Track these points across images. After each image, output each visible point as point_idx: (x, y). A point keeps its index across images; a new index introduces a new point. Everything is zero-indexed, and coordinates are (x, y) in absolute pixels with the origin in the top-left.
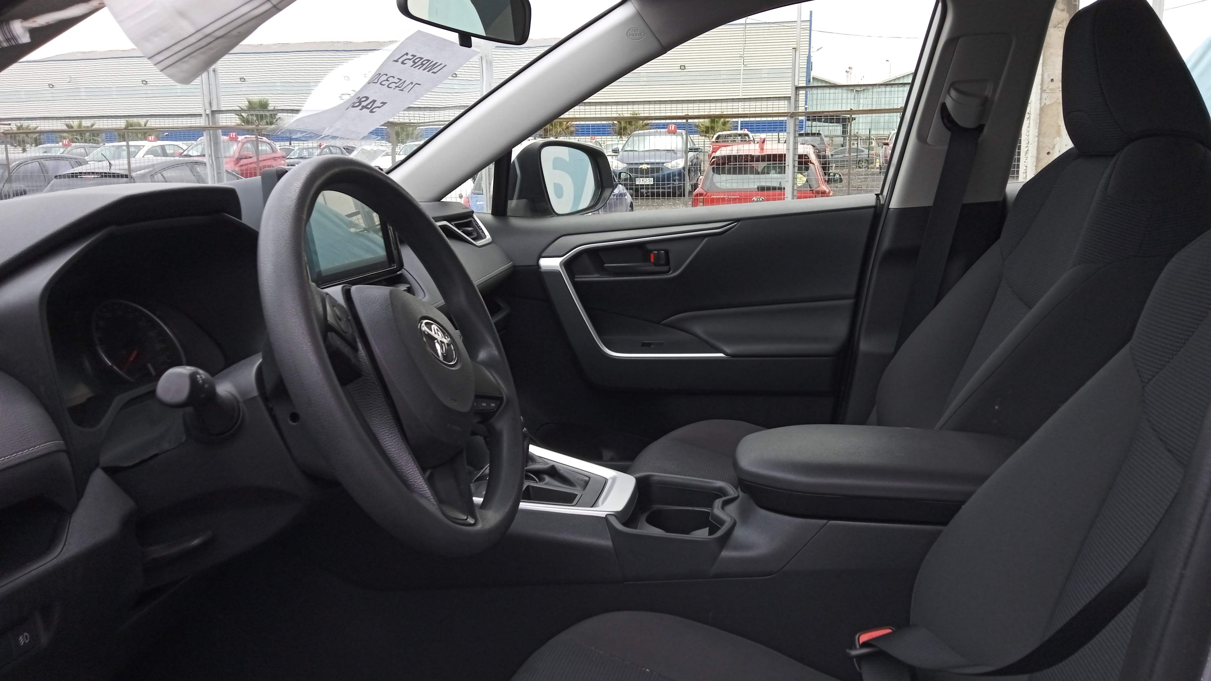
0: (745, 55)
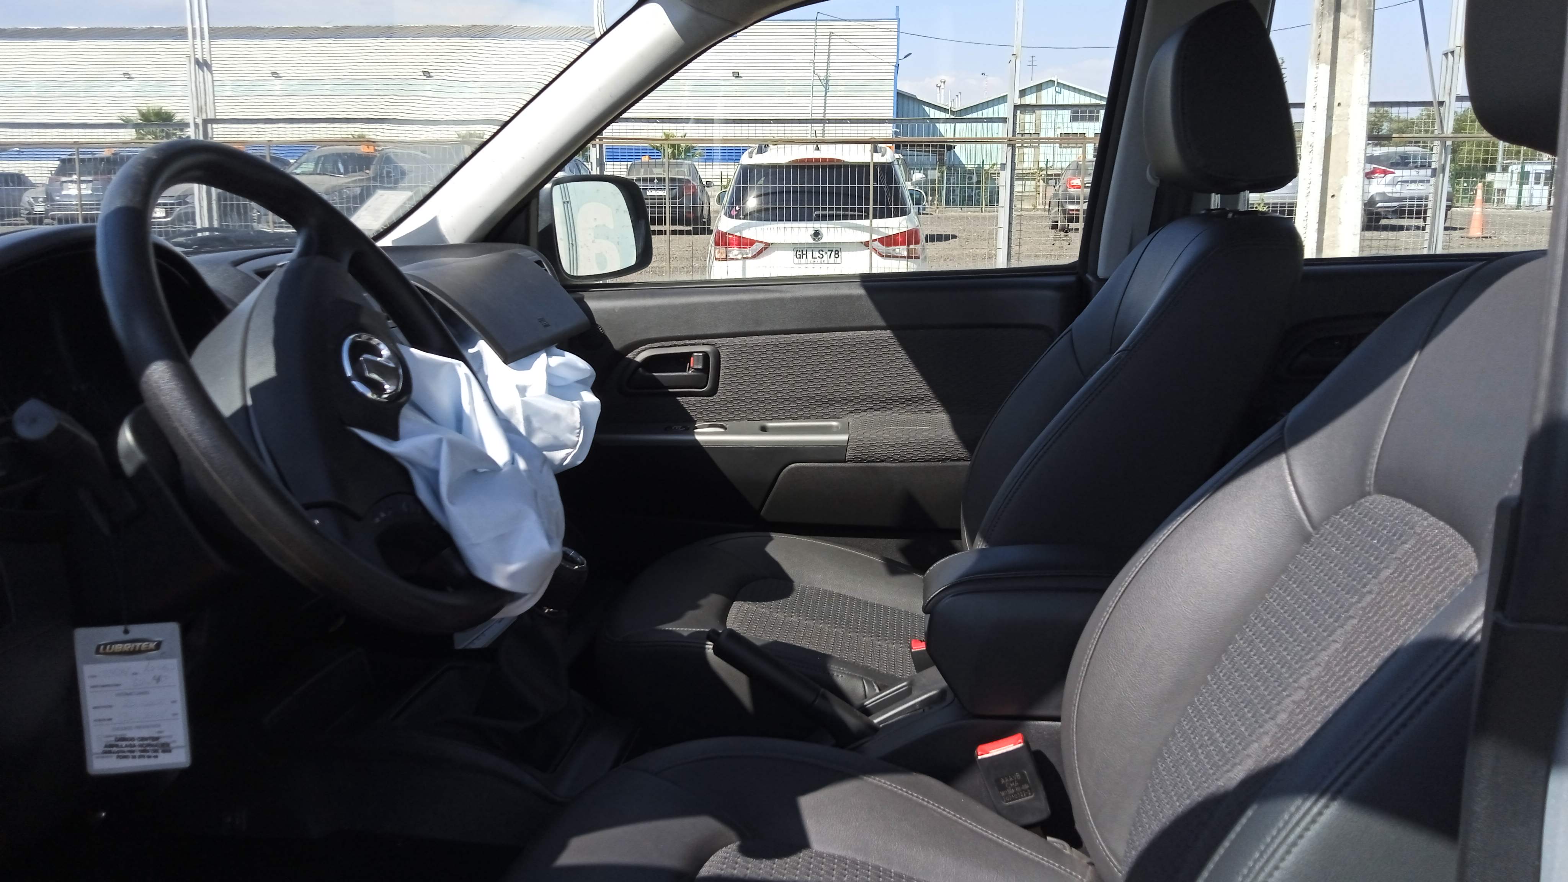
0: (815, 61)
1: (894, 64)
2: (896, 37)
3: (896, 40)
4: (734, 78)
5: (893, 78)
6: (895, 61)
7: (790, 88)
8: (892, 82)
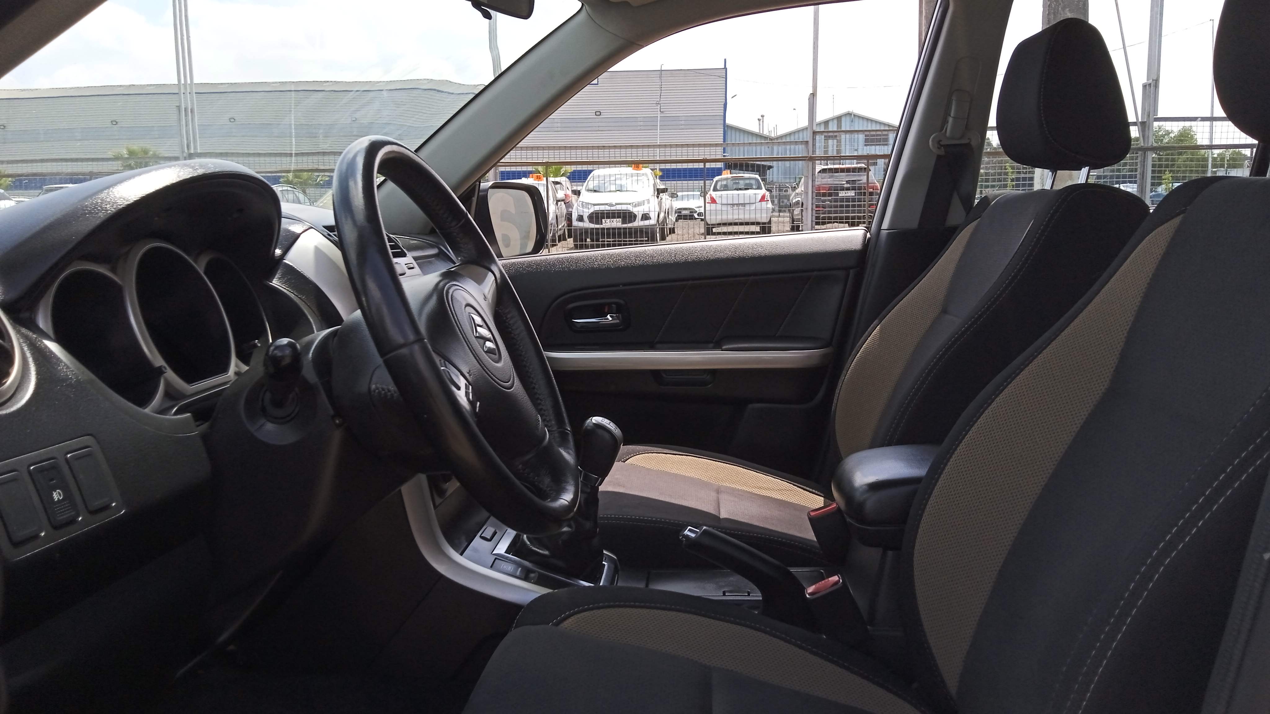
0: (661, 102)
1: (723, 103)
3: (724, 85)
4: (596, 117)
5: (723, 114)
6: (724, 101)
7: (641, 123)
8: (723, 117)
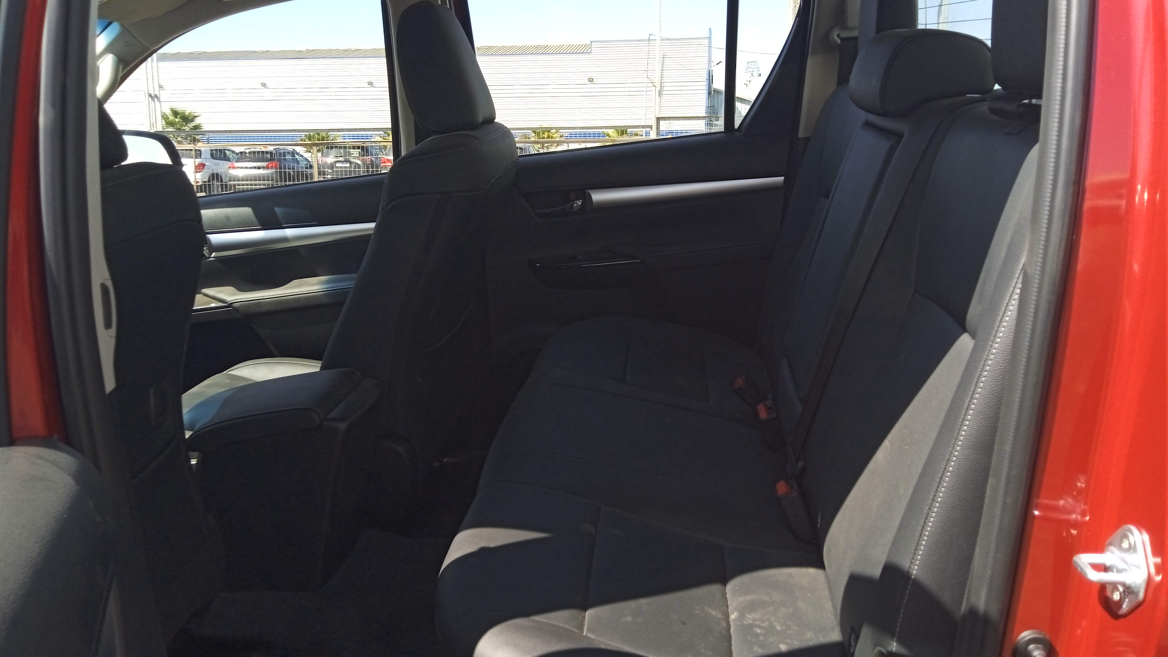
0: (648, 69)
1: (707, 70)
2: (708, 50)
8: (705, 83)
